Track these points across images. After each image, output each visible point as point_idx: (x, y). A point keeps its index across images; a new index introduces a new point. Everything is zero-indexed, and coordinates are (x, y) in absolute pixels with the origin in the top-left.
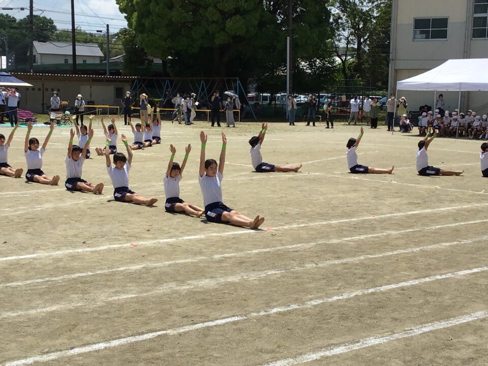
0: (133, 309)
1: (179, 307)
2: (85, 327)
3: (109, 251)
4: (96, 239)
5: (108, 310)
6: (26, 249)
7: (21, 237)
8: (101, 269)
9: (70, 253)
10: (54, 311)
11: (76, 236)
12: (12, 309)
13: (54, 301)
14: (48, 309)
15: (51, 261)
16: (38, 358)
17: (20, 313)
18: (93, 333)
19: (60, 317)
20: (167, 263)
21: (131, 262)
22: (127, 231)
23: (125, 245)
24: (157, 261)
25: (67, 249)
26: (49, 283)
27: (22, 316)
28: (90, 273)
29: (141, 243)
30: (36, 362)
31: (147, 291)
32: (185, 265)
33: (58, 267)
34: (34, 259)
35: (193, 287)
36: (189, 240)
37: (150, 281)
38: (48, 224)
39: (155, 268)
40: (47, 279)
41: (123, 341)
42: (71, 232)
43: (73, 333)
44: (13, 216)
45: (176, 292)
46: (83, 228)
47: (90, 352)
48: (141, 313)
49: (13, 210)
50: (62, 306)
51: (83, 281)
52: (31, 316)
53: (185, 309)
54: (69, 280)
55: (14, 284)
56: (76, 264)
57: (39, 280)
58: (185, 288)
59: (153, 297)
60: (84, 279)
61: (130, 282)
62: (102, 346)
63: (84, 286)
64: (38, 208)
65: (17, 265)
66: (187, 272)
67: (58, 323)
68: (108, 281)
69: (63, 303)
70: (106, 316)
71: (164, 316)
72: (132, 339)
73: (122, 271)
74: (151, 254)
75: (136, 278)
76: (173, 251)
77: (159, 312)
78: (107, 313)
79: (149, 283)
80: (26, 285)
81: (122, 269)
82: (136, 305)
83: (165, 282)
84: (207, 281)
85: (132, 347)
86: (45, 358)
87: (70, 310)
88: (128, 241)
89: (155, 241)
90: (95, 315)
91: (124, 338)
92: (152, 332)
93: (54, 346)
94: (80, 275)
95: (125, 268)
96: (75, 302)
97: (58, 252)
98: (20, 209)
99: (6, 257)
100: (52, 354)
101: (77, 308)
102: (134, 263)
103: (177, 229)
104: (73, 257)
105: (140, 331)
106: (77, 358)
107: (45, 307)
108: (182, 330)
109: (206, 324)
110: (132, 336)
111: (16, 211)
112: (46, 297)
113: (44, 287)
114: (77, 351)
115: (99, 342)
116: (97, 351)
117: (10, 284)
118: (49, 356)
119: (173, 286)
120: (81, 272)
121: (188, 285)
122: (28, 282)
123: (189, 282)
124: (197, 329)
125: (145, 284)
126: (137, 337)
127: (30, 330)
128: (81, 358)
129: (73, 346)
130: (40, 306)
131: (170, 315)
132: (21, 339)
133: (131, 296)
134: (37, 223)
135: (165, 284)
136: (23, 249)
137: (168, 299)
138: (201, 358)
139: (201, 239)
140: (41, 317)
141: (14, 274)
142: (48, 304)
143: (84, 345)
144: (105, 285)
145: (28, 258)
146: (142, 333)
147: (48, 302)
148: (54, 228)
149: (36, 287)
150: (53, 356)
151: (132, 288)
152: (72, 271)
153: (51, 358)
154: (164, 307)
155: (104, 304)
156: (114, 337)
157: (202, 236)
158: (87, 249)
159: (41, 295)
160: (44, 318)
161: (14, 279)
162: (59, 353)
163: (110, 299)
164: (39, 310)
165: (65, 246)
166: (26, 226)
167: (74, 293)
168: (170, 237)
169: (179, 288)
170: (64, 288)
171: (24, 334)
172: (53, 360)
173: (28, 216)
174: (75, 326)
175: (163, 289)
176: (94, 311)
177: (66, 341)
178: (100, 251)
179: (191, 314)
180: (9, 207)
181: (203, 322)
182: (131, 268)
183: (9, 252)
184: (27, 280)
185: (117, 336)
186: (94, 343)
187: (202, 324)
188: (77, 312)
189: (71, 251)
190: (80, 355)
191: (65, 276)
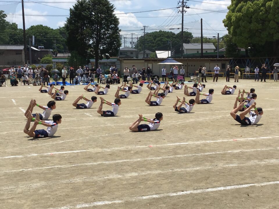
0: (237, 172)
1: (260, 173)
2: (213, 178)
3: (223, 142)
4: (216, 137)
5: (224, 171)
6: (184, 140)
7: (181, 134)
8: (219, 151)
9: (204, 143)
10: (198, 170)
11: (206, 135)
12: (179, 168)
13: (198, 165)
14: (195, 169)
15: (195, 146)
16: (192, 192)
17: (182, 169)
18: (217, 182)
19: (201, 173)
20: (253, 150)
21: (234, 149)
22: (231, 133)
23: (230, 140)
24: (247, 149)
25: (202, 141)
26: (195, 156)
27: (183, 171)
28: (214, 153)
29: (238, 139)
30: (191, 193)
31: (243, 163)
32: (262, 152)
33: (198, 149)
34: (187, 145)
35: (267, 163)
36: (264, 139)
37: (244, 158)
38: (192, 129)
39: (247, 152)
40: (194, 154)
41: (233, 187)
42: (203, 133)
43: (208, 181)
44: (176, 124)
45: (258, 165)
46: (209, 131)
47: (216, 191)
48: (241, 174)
49: (176, 122)
50: (202, 168)
51: (211, 157)
52: (187, 171)
53: (263, 173)
54: (204, 156)
55: (179, 156)
56: (206, 148)
57: (190, 155)
58: (263, 163)
59: (247, 167)
60: (211, 156)
61: (234, 158)
62: (222, 188)
63: (212, 159)
64: (188, 121)
65: (179, 147)
66: (263, 155)
67: (200, 176)
68: (223, 157)
69: (202, 166)
70: (223, 174)
71: (253, 177)
72: (237, 187)
73: (229, 153)
74: (244, 145)
75: (237, 156)
76: (255, 144)
77: (250, 174)
78: (223, 173)
79: (244, 160)
80: (184, 157)
81: (229, 152)
82: (238, 170)
83: (252, 159)
84: (275, 160)
85: (238, 191)
86: (195, 192)
87: (206, 170)
88: (231, 138)
89: (246, 139)
90: (218, 173)
91: (233, 185)
92: (247, 184)
93: (200, 186)
94: (209, 153)
95: (231, 151)
96: (207, 166)
97: (198, 142)
98: (179, 122)
99: (175, 143)
100: (198, 190)
101: (209, 169)
102: (235, 149)
103: (257, 133)
104: (205, 145)
105: (241, 183)
106: (211, 193)
107: (194, 168)
108: (263, 184)
109: (276, 182)
110: (237, 185)
111: (177, 122)
112: (194, 163)
113: (192, 158)
114: (210, 190)
115: (221, 187)
116: (220, 191)
117: (177, 156)
118: (197, 191)
119: (256, 161)
120: (210, 152)
121: (265, 161)
122: (185, 155)
123: (265, 160)
124: (271, 185)
125: (242, 160)
126: (240, 186)
127: (188, 178)
128: (212, 193)
129: (208, 187)
130: (191, 167)
131: (256, 176)
132: (184, 182)
133: (234, 165)
134: (188, 128)
135: (252, 160)
136: (181, 140)
137: (255, 168)
138: (274, 199)
139: (270, 139)
140: (192, 172)
141: (178, 151)
142: (195, 167)
143: (214, 187)
144: (222, 159)
145: (184, 144)
146: (242, 184)
147: (195, 165)
148: (196, 131)
149: (189, 158)
150: (199, 191)
151: (235, 161)
152: (205, 151)
153: (198, 192)
154: (253, 172)
155: (222, 168)
156: (228, 185)
157: (271, 137)
158: (211, 141)
159: (191, 162)
160: (193, 173)
161: (178, 154)
162: (202, 190)
163: (224, 166)
164: (191, 169)
165: (201, 139)
166: (183, 129)
167: (206, 162)
168: (253, 137)
169: (259, 163)
170: (202, 159)
171: (185, 179)
172: (199, 193)
173: (183, 125)
174: (208, 178)
175: (252, 163)
176: (217, 171)
177: (204, 184)
178: (218, 142)
179: (267, 176)
180: (175, 120)
181: (274, 181)
182: (234, 151)
183: (175, 141)
184: (184, 154)
185: (229, 185)
186: (218, 187)
187: (273, 182)
188: (209, 171)
189: (204, 142)
190: (212, 192)
191: (202, 154)
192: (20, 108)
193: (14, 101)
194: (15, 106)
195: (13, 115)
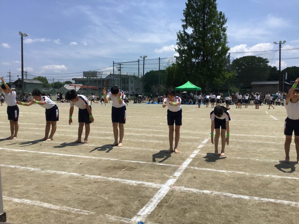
192: (270, 116)
193: (267, 112)
194: (267, 115)
195: (264, 118)
